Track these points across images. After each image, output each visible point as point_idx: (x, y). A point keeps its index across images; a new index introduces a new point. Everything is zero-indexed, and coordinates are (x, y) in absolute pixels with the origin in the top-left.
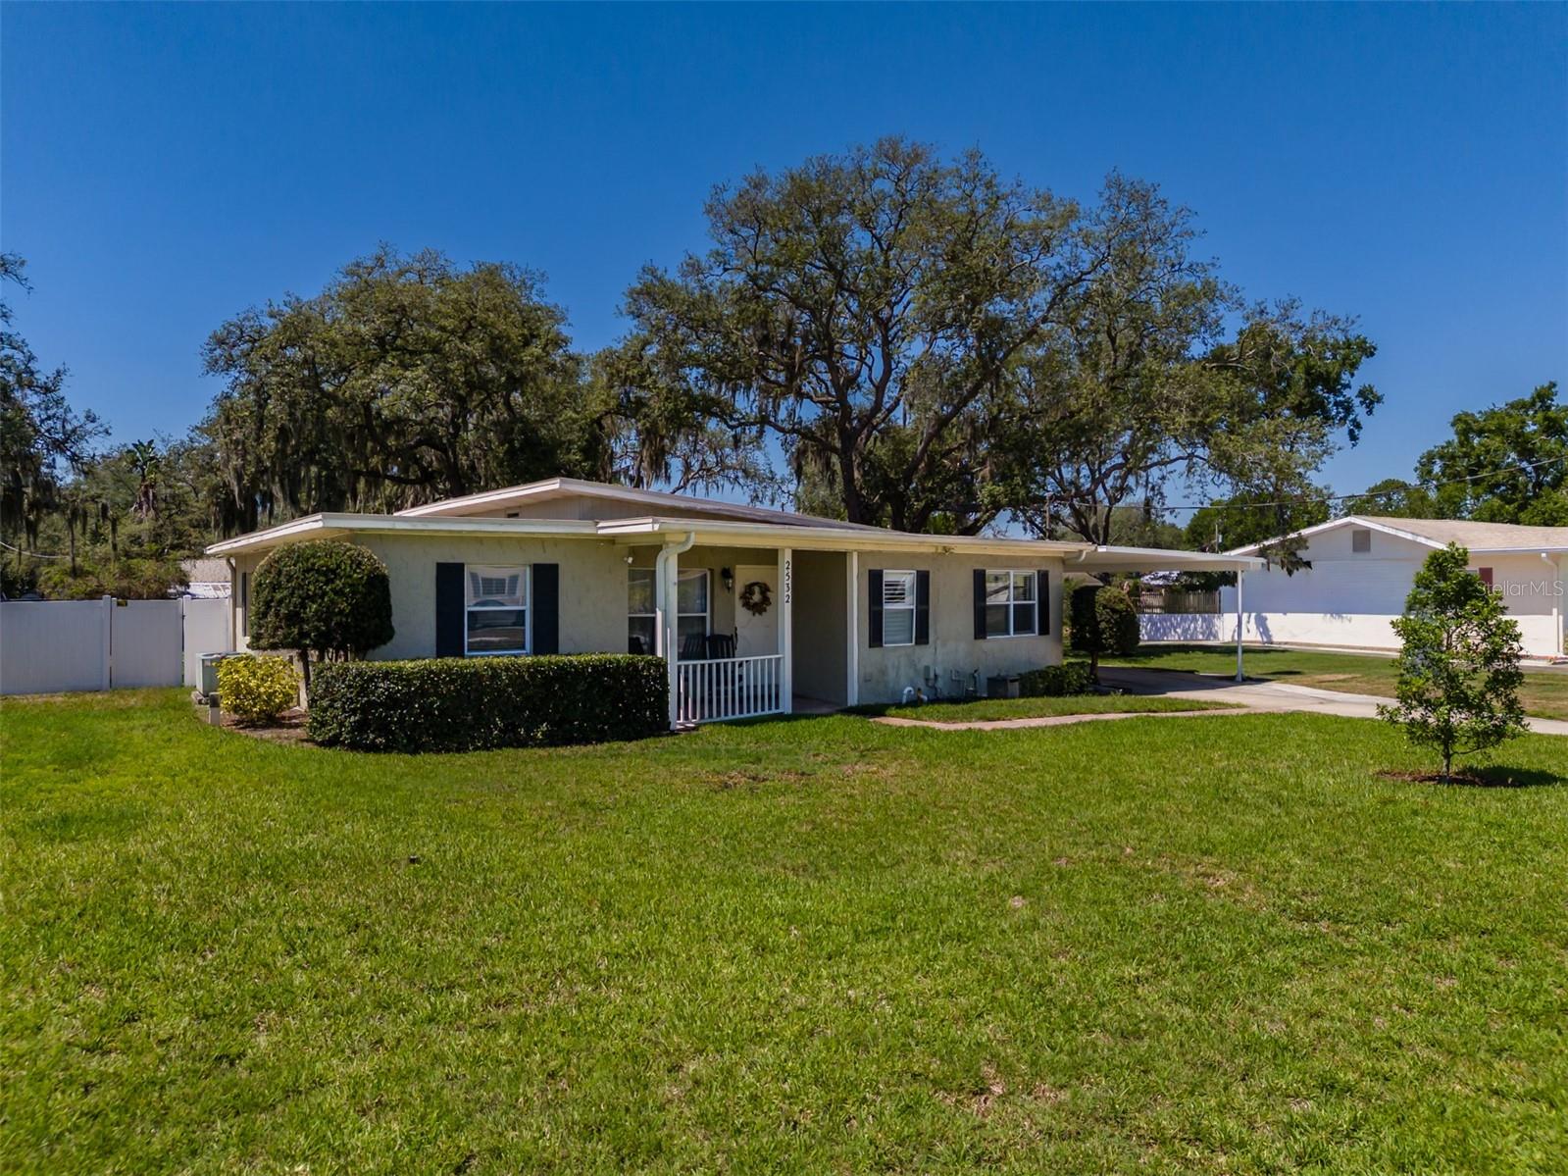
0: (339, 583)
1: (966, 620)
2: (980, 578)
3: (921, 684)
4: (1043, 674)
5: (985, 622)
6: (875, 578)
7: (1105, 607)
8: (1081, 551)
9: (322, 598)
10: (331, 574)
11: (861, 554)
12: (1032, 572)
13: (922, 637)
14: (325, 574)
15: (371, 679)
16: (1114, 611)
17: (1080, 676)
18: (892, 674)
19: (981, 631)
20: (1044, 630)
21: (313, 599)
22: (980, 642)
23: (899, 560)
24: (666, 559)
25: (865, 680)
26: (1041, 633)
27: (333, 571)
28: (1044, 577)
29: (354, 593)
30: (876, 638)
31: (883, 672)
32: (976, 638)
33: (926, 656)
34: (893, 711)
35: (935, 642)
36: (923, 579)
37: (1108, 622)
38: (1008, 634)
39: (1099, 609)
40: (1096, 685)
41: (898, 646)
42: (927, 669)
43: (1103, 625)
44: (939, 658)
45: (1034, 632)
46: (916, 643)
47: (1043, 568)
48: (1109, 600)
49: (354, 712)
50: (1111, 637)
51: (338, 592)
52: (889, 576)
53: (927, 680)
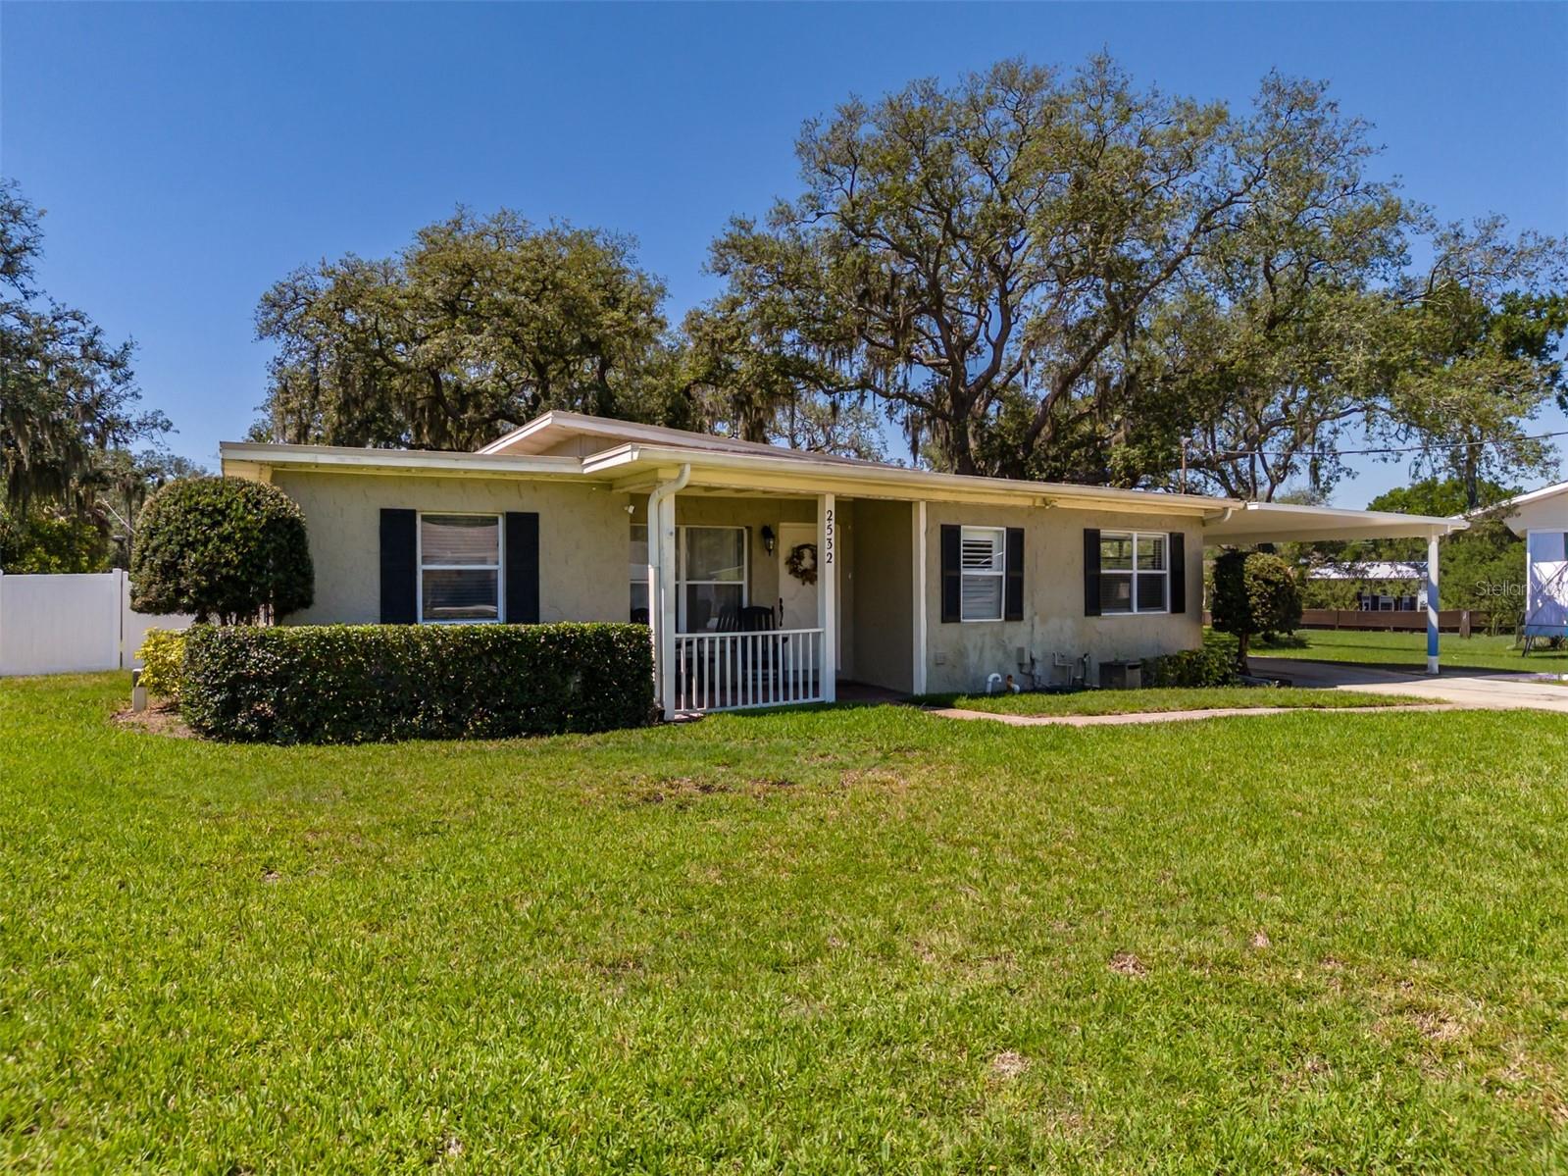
0: (227, 528)
1: (1074, 592)
2: (1092, 539)
3: (1013, 671)
4: (1175, 660)
5: (1099, 595)
6: (950, 536)
7: (1256, 578)
8: (1226, 509)
9: (205, 545)
10: (218, 515)
11: (930, 504)
12: (1163, 534)
13: (1015, 612)
14: (210, 515)
16: (1268, 582)
17: (1222, 664)
18: (973, 658)
19: (1094, 605)
20: (1178, 607)
21: (192, 546)
22: (1093, 620)
23: (982, 514)
24: (660, 501)
25: (936, 663)
26: (1173, 611)
27: (222, 512)
28: (1177, 541)
29: (247, 539)
30: (950, 611)
31: (962, 654)
32: (1086, 614)
33: (1018, 634)
34: (963, 701)
35: (1032, 618)
36: (1015, 540)
37: (1261, 596)
38: (1130, 609)
39: (1249, 581)
40: (1243, 675)
41: (981, 619)
42: (1021, 651)
43: (1254, 600)
44: (1038, 637)
45: (1164, 609)
46: (1007, 619)
47: (1178, 530)
48: (1262, 570)
50: (1264, 614)
51: (226, 539)
52: (970, 533)
53: (1021, 665)
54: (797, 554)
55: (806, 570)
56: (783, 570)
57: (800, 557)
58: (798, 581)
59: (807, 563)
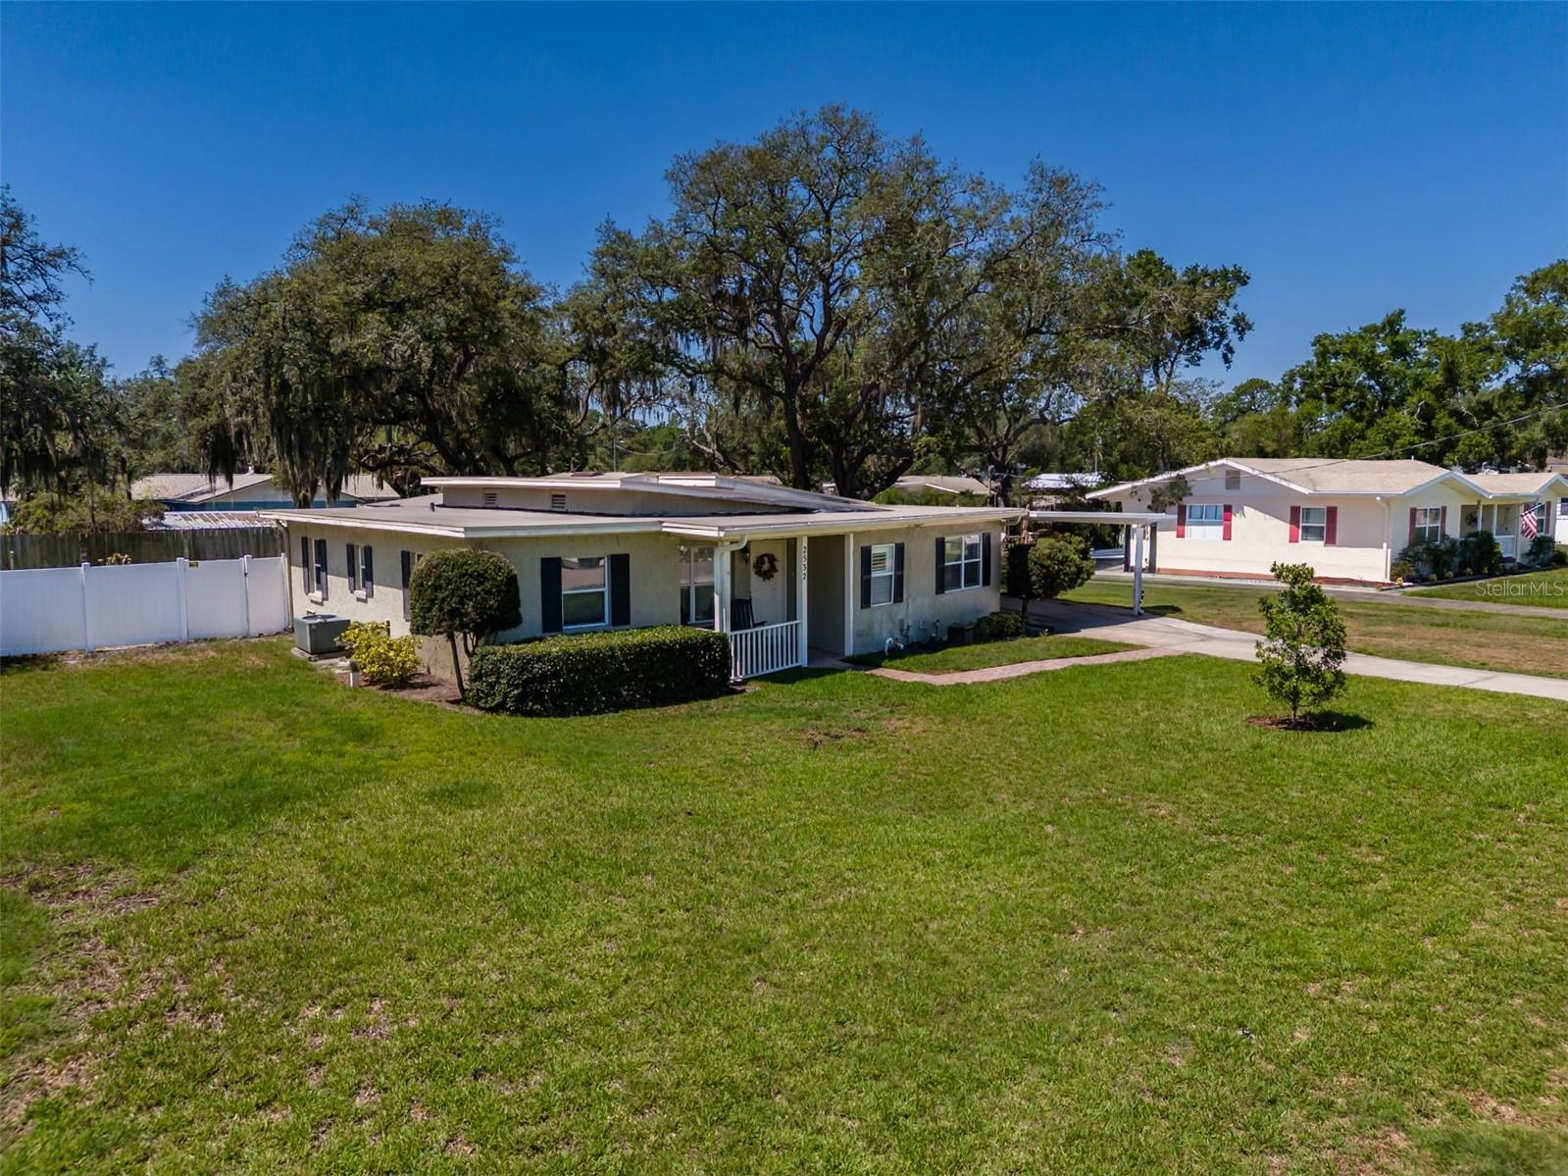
0: (488, 585)
1: (930, 579)
2: (940, 544)
3: (897, 635)
4: (987, 620)
5: (945, 579)
6: (866, 553)
7: (1036, 563)
9: (476, 597)
10: (481, 578)
11: (856, 534)
12: (979, 536)
13: (899, 597)
14: (476, 578)
15: (528, 662)
16: (1043, 566)
17: (1016, 621)
18: (876, 626)
19: (940, 588)
20: (986, 582)
21: (469, 598)
22: (940, 596)
23: (882, 535)
25: (858, 634)
26: (984, 585)
27: (482, 576)
28: (987, 539)
29: (499, 592)
30: (866, 601)
31: (871, 626)
32: (937, 593)
33: (901, 611)
34: (887, 663)
35: (907, 599)
36: (900, 550)
37: (1038, 576)
38: (961, 587)
39: (1031, 565)
40: (1031, 629)
41: (881, 604)
42: (902, 621)
43: (1034, 578)
44: (911, 613)
45: (978, 584)
46: (895, 602)
47: (987, 531)
48: (1039, 558)
49: (517, 687)
50: (1040, 587)
51: (488, 592)
52: (876, 550)
53: (901, 630)
54: (760, 560)
55: (765, 572)
56: (753, 572)
57: (763, 563)
58: (761, 579)
59: (766, 566)
